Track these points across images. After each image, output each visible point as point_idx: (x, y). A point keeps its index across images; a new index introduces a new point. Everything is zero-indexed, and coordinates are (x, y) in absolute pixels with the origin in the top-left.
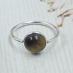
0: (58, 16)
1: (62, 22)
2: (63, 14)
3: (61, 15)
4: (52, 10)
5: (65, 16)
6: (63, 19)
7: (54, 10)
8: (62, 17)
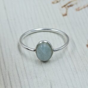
0: (62, 7)
1: (67, 12)
2: (67, 5)
3: (65, 6)
4: (56, 2)
5: (68, 7)
6: (67, 9)
7: (58, 2)
8: (66, 8)
